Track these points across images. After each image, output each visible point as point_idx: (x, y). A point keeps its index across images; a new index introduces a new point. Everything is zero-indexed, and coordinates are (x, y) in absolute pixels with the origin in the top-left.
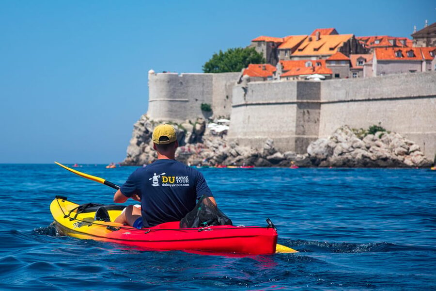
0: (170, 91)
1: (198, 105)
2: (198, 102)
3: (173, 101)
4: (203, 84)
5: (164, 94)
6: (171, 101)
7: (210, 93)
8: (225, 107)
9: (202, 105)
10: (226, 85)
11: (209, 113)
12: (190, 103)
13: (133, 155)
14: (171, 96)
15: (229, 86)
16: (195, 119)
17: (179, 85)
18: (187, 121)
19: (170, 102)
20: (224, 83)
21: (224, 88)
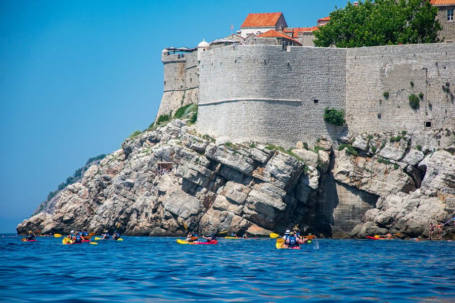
0: (268, 82)
1: (319, 111)
2: (319, 105)
3: (273, 102)
4: (329, 69)
5: (256, 87)
6: (270, 102)
7: (341, 89)
8: (379, 117)
9: (328, 112)
10: (382, 71)
11: (339, 128)
12: (303, 107)
13: (184, 215)
14: (270, 92)
15: (390, 72)
16: (314, 140)
17: (285, 69)
18: (300, 144)
19: (268, 105)
20: (378, 66)
21: (377, 76)
